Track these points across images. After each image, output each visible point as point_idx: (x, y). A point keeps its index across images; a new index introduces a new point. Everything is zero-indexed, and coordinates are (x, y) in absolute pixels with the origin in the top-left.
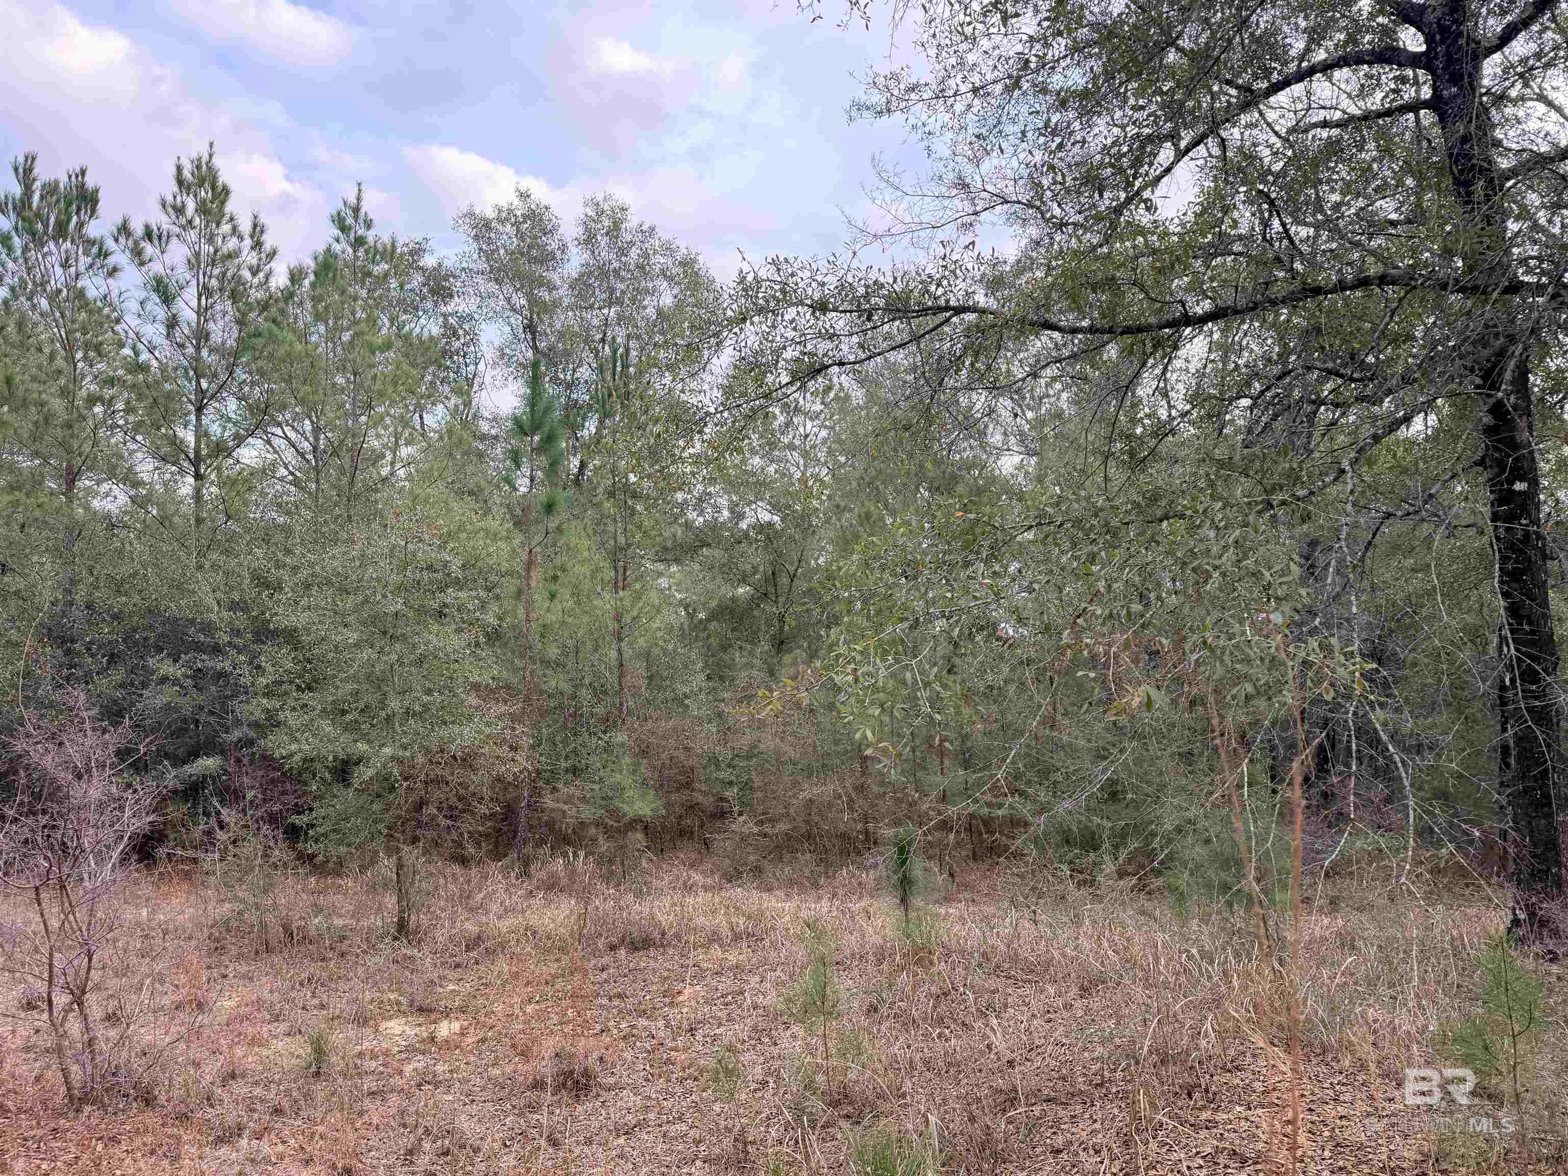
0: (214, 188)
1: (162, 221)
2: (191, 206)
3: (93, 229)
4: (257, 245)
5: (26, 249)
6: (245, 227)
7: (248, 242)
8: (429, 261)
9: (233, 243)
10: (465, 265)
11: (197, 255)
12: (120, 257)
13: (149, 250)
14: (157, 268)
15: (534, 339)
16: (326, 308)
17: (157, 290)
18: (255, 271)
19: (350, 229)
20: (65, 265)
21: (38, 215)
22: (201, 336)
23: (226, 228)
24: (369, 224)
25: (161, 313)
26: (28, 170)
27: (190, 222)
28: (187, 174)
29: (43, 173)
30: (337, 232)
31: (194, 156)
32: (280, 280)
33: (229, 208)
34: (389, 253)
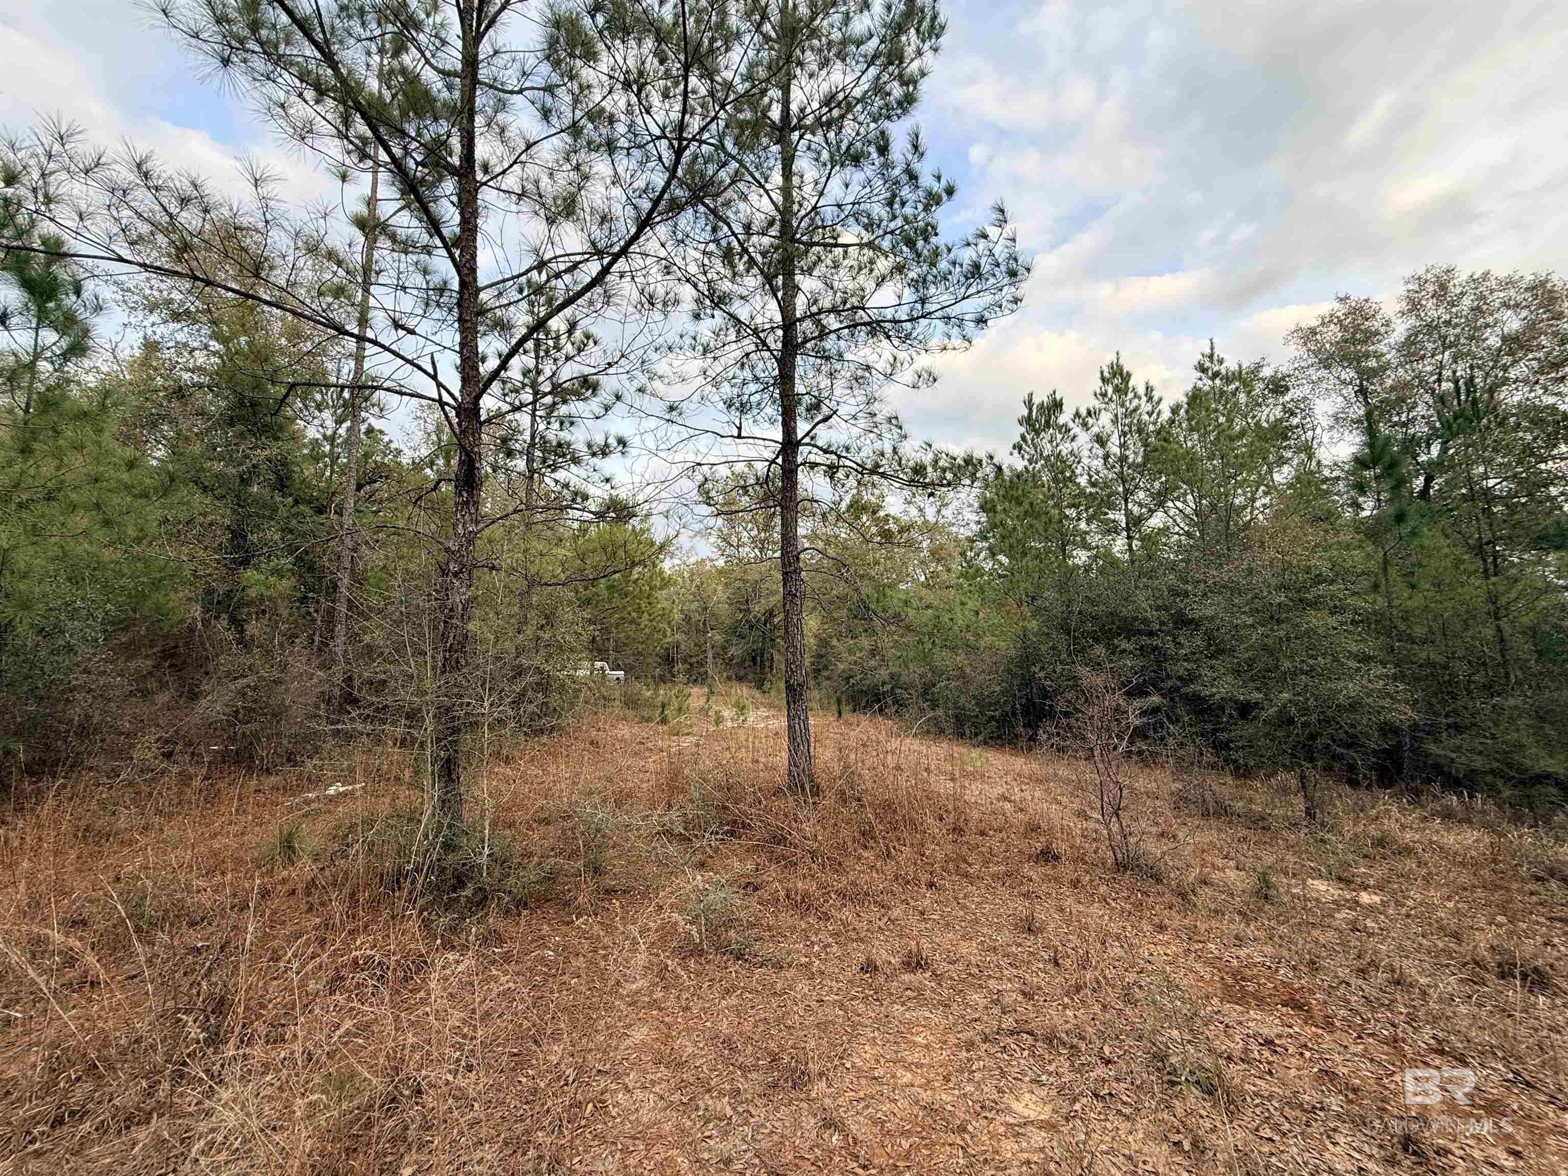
0: (1121, 374)
1: (1095, 403)
2: (1110, 390)
3: (1062, 420)
4: (1150, 399)
5: (1033, 440)
6: (1141, 391)
7: (1144, 399)
8: (1267, 372)
9: (1136, 402)
10: (1297, 365)
11: (1116, 416)
12: (1076, 430)
13: (1090, 421)
14: (1095, 430)
15: (1366, 399)
16: (1197, 423)
17: (1097, 442)
18: (1150, 414)
19: (1207, 369)
20: (1051, 442)
21: (1037, 420)
22: (1123, 459)
23: (1131, 395)
24: (1221, 362)
25: (1100, 452)
26: (1030, 401)
27: (1110, 399)
28: (1106, 374)
29: (1037, 401)
30: (1199, 374)
31: (1109, 363)
32: (1166, 415)
33: (1131, 383)
34: (1237, 376)
